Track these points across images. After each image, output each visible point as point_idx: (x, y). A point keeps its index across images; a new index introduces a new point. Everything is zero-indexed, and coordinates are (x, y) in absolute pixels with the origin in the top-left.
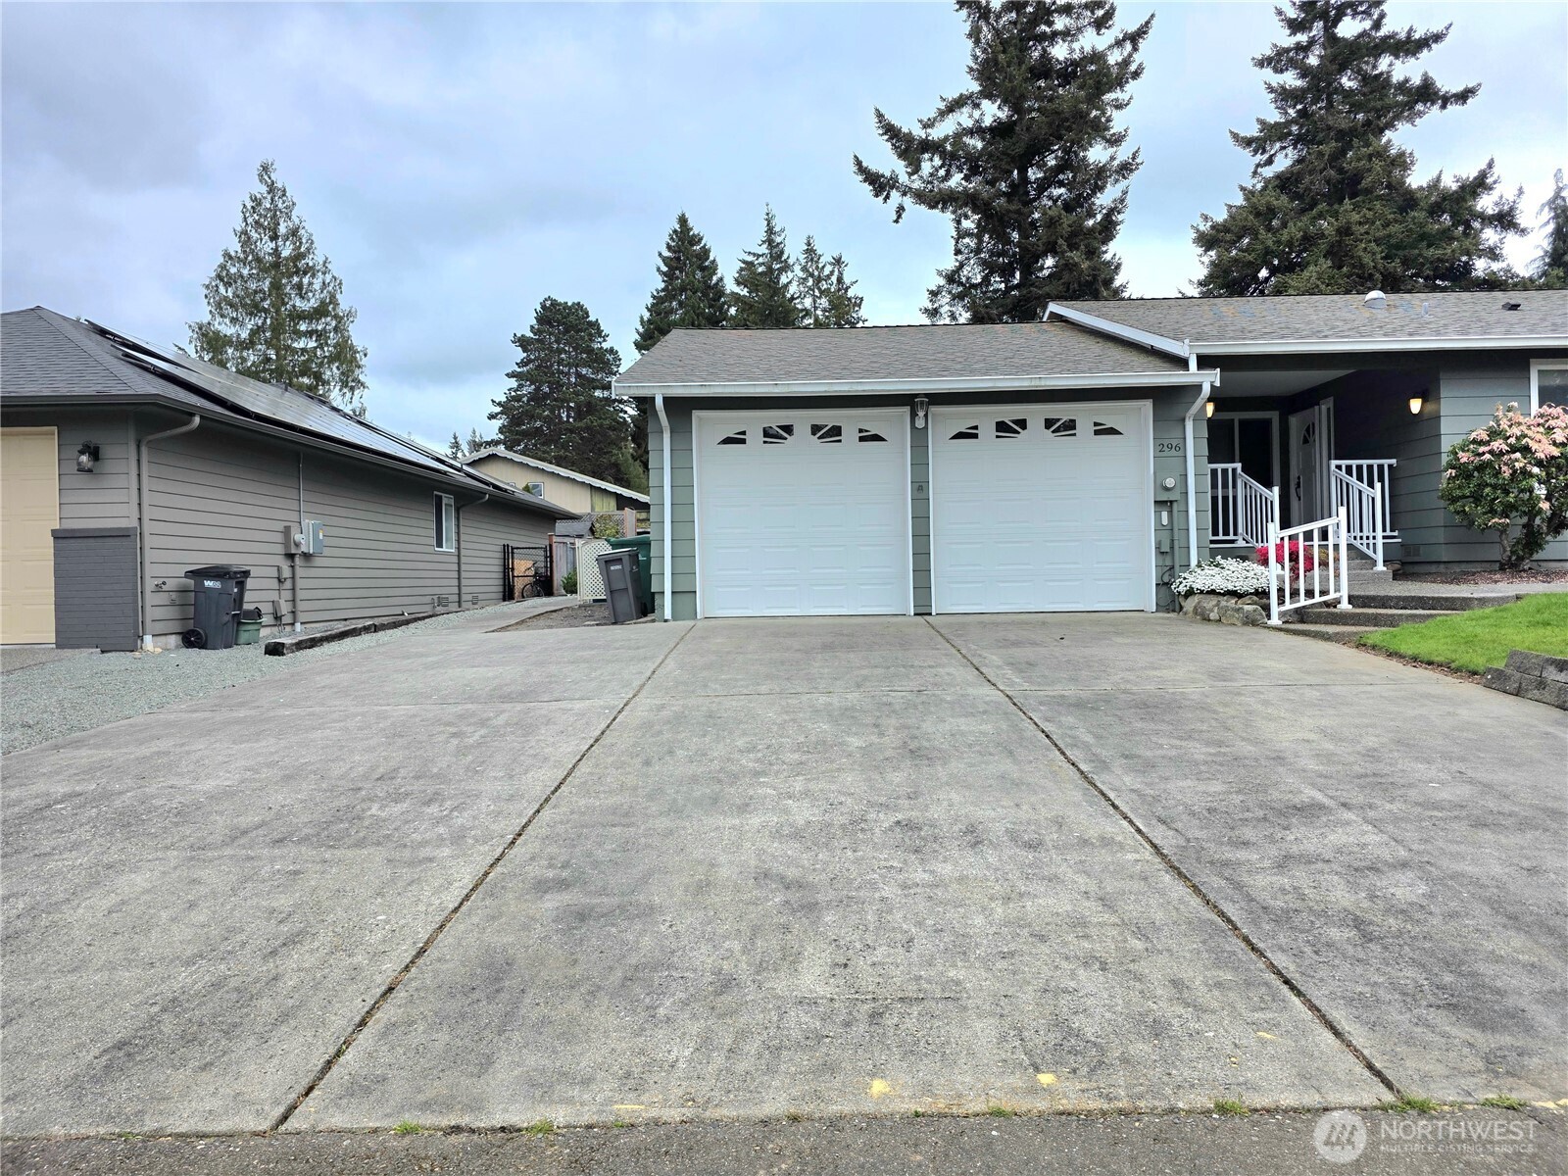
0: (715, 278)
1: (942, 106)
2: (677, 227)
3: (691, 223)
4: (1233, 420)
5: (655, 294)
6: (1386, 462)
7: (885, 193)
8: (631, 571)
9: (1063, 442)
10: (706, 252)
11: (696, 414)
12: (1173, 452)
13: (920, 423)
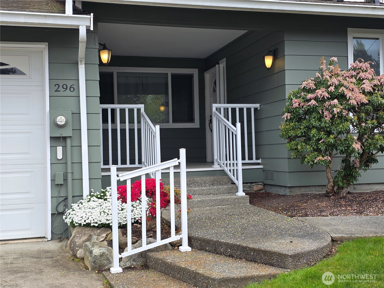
4: (167, 74)
6: (252, 106)
12: (68, 92)
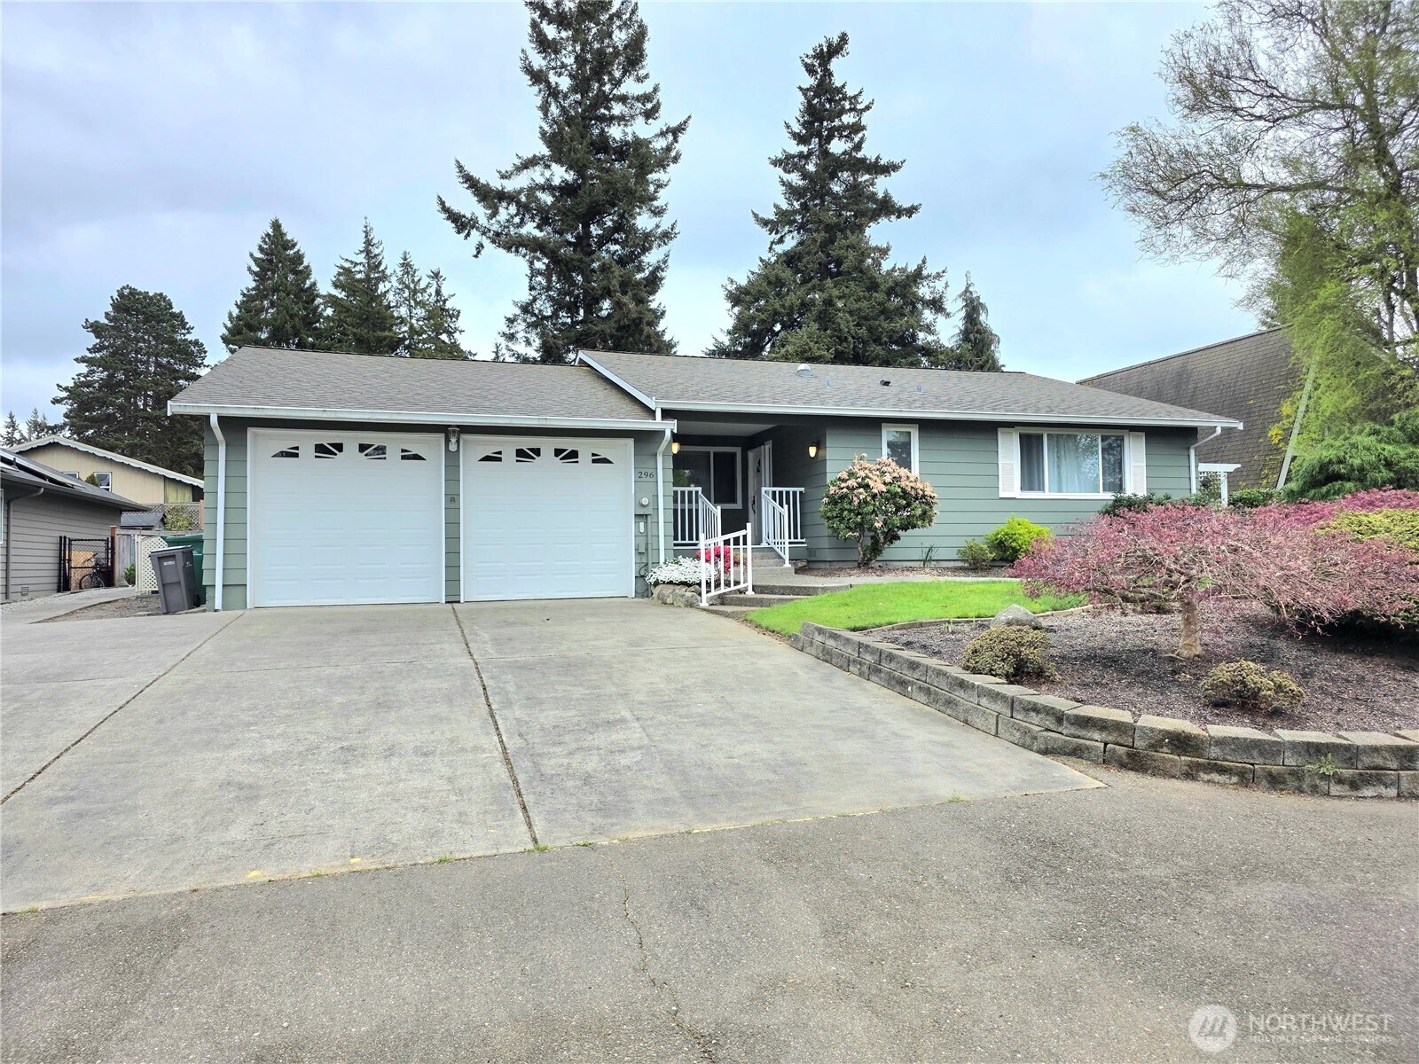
0: (308, 283)
1: (518, 162)
2: (270, 231)
3: (284, 229)
4: (710, 452)
5: (245, 292)
6: (798, 490)
7: (466, 231)
8: (184, 567)
9: (568, 467)
10: (299, 258)
11: (251, 431)
12: (648, 479)
13: (453, 447)
